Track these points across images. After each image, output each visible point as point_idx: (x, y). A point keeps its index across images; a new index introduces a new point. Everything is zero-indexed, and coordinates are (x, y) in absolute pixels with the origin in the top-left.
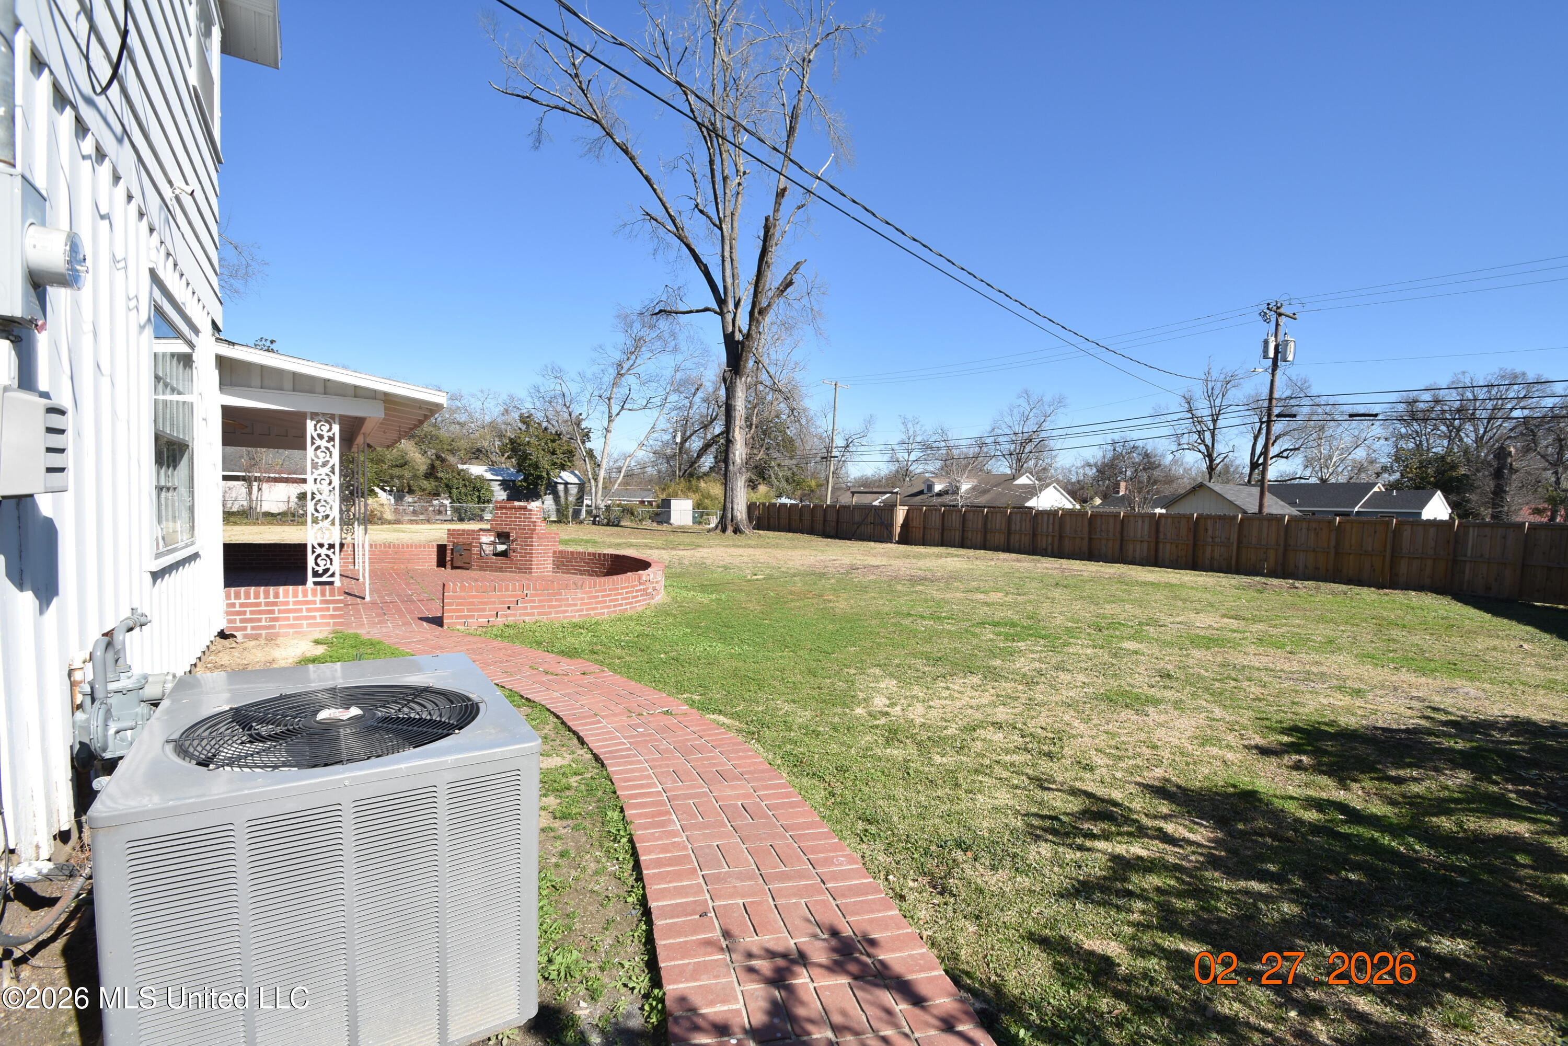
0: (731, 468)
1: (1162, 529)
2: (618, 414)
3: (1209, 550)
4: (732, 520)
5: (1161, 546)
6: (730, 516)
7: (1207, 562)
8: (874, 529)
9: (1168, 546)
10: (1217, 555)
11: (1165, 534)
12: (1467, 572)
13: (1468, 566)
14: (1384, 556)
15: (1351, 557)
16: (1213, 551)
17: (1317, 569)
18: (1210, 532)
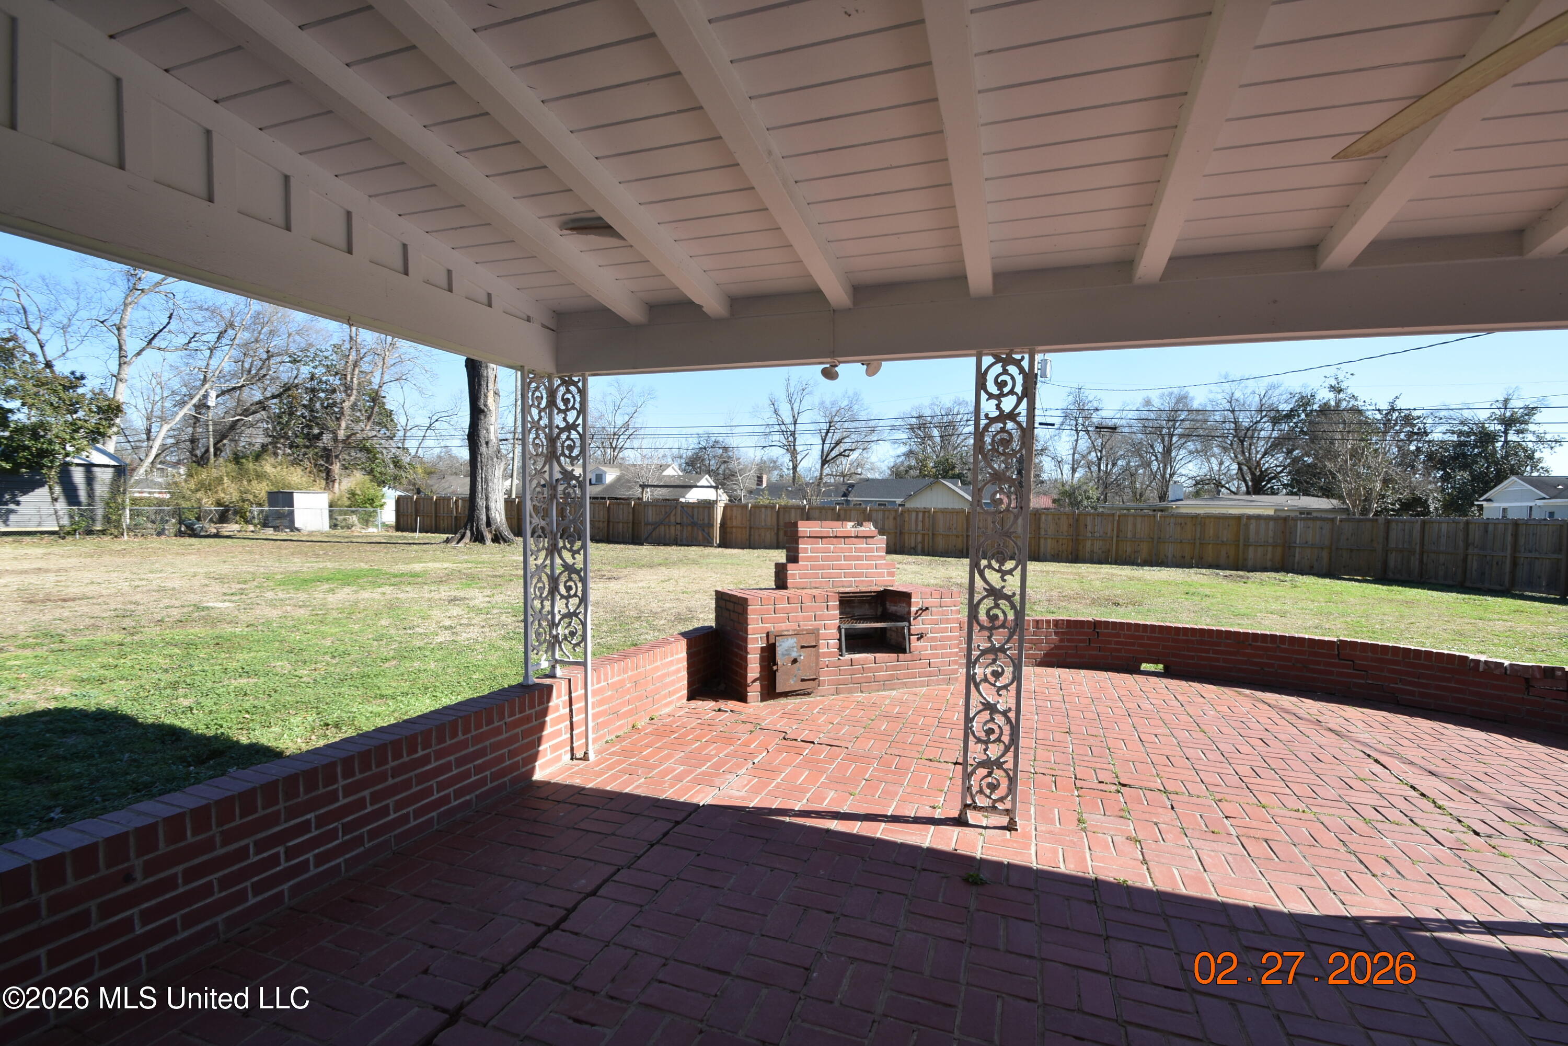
0: (483, 449)
1: (1042, 525)
2: (139, 354)
3: (1088, 544)
4: (489, 524)
5: (1042, 541)
6: (484, 517)
7: (1087, 555)
8: (682, 531)
9: (1049, 541)
10: (1096, 549)
11: (1046, 531)
12: (1297, 555)
13: (1297, 550)
14: (1238, 545)
15: (1210, 546)
16: (1092, 545)
17: (1183, 557)
18: (1089, 528)
